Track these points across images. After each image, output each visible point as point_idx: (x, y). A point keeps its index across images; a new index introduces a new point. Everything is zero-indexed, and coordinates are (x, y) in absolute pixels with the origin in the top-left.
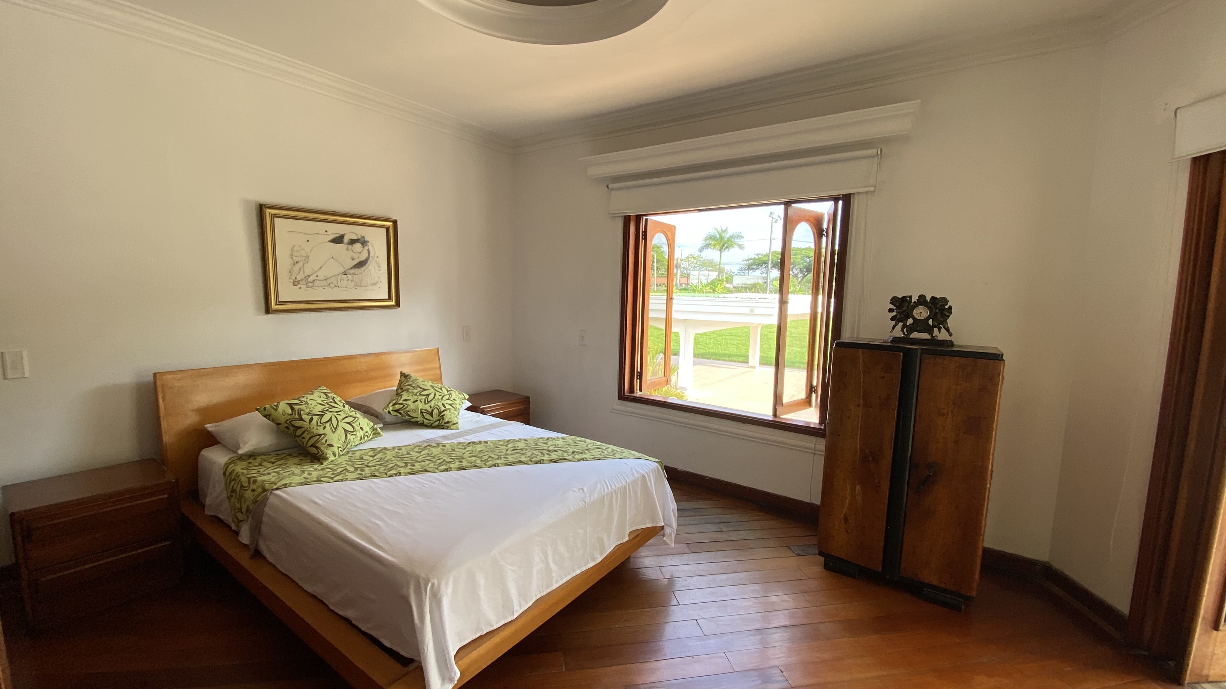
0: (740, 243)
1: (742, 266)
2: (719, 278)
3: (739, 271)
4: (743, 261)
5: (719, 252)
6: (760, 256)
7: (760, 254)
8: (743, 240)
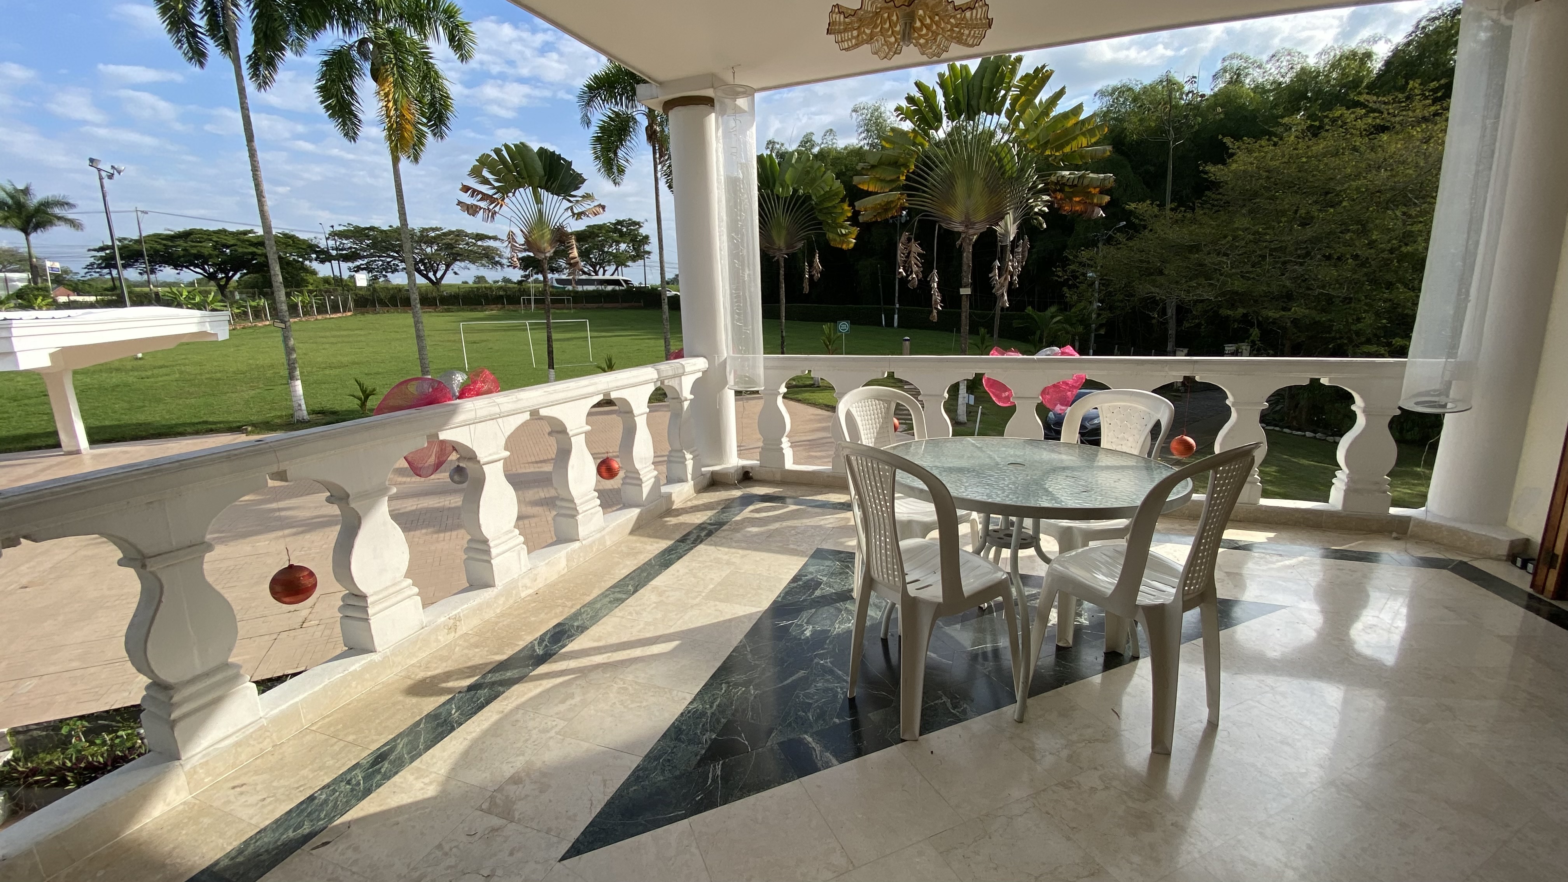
0: (70, 216)
1: (92, 260)
2: (36, 283)
3: (86, 270)
4: (89, 250)
5: (23, 235)
6: (126, 242)
7: (125, 239)
8: (74, 210)
